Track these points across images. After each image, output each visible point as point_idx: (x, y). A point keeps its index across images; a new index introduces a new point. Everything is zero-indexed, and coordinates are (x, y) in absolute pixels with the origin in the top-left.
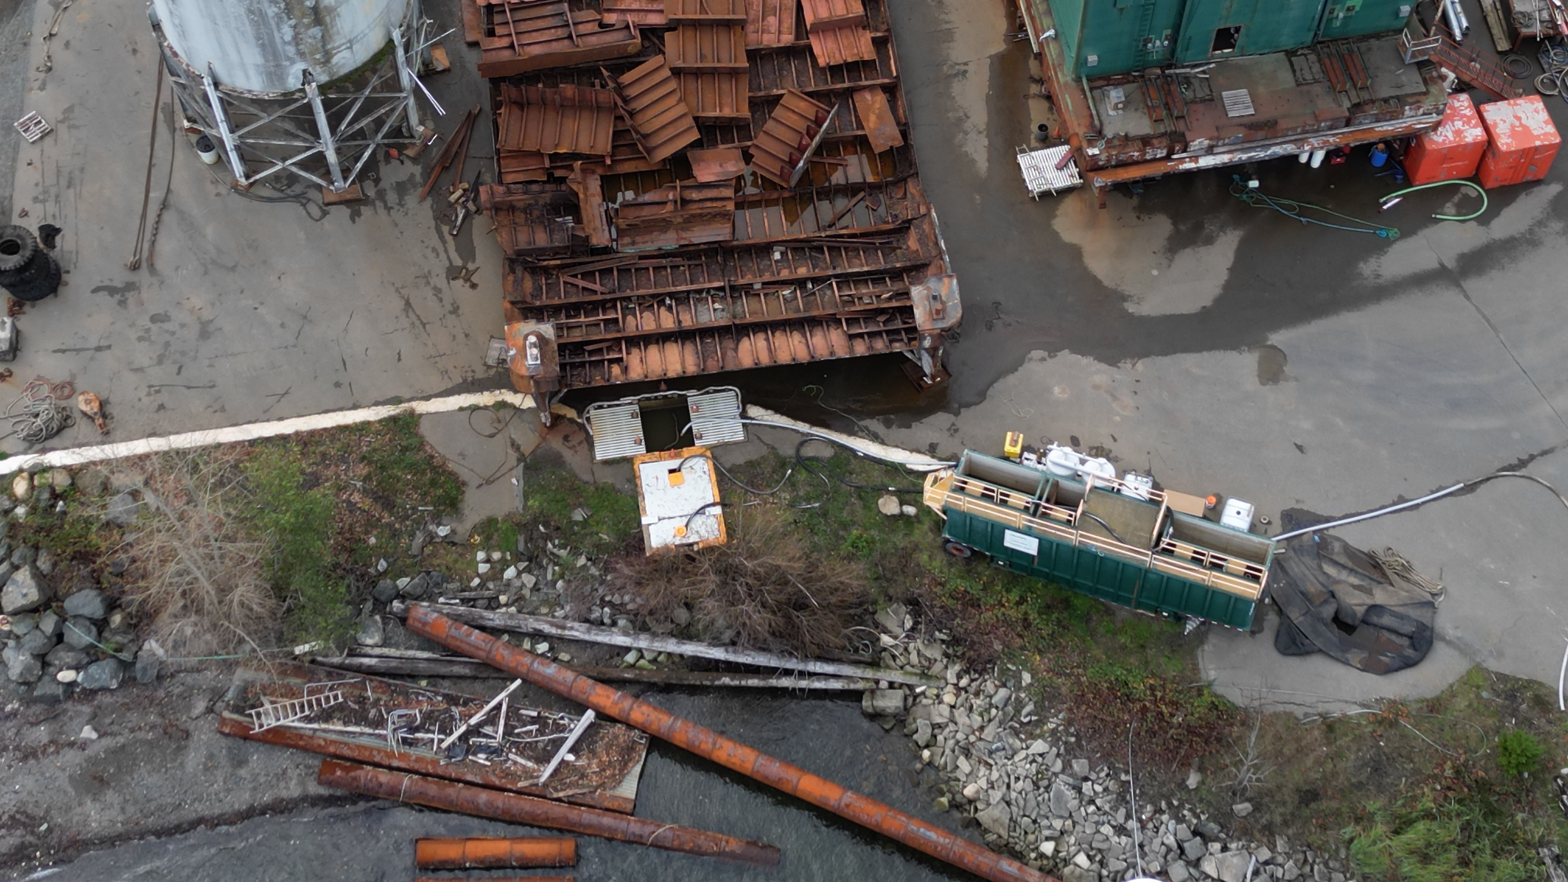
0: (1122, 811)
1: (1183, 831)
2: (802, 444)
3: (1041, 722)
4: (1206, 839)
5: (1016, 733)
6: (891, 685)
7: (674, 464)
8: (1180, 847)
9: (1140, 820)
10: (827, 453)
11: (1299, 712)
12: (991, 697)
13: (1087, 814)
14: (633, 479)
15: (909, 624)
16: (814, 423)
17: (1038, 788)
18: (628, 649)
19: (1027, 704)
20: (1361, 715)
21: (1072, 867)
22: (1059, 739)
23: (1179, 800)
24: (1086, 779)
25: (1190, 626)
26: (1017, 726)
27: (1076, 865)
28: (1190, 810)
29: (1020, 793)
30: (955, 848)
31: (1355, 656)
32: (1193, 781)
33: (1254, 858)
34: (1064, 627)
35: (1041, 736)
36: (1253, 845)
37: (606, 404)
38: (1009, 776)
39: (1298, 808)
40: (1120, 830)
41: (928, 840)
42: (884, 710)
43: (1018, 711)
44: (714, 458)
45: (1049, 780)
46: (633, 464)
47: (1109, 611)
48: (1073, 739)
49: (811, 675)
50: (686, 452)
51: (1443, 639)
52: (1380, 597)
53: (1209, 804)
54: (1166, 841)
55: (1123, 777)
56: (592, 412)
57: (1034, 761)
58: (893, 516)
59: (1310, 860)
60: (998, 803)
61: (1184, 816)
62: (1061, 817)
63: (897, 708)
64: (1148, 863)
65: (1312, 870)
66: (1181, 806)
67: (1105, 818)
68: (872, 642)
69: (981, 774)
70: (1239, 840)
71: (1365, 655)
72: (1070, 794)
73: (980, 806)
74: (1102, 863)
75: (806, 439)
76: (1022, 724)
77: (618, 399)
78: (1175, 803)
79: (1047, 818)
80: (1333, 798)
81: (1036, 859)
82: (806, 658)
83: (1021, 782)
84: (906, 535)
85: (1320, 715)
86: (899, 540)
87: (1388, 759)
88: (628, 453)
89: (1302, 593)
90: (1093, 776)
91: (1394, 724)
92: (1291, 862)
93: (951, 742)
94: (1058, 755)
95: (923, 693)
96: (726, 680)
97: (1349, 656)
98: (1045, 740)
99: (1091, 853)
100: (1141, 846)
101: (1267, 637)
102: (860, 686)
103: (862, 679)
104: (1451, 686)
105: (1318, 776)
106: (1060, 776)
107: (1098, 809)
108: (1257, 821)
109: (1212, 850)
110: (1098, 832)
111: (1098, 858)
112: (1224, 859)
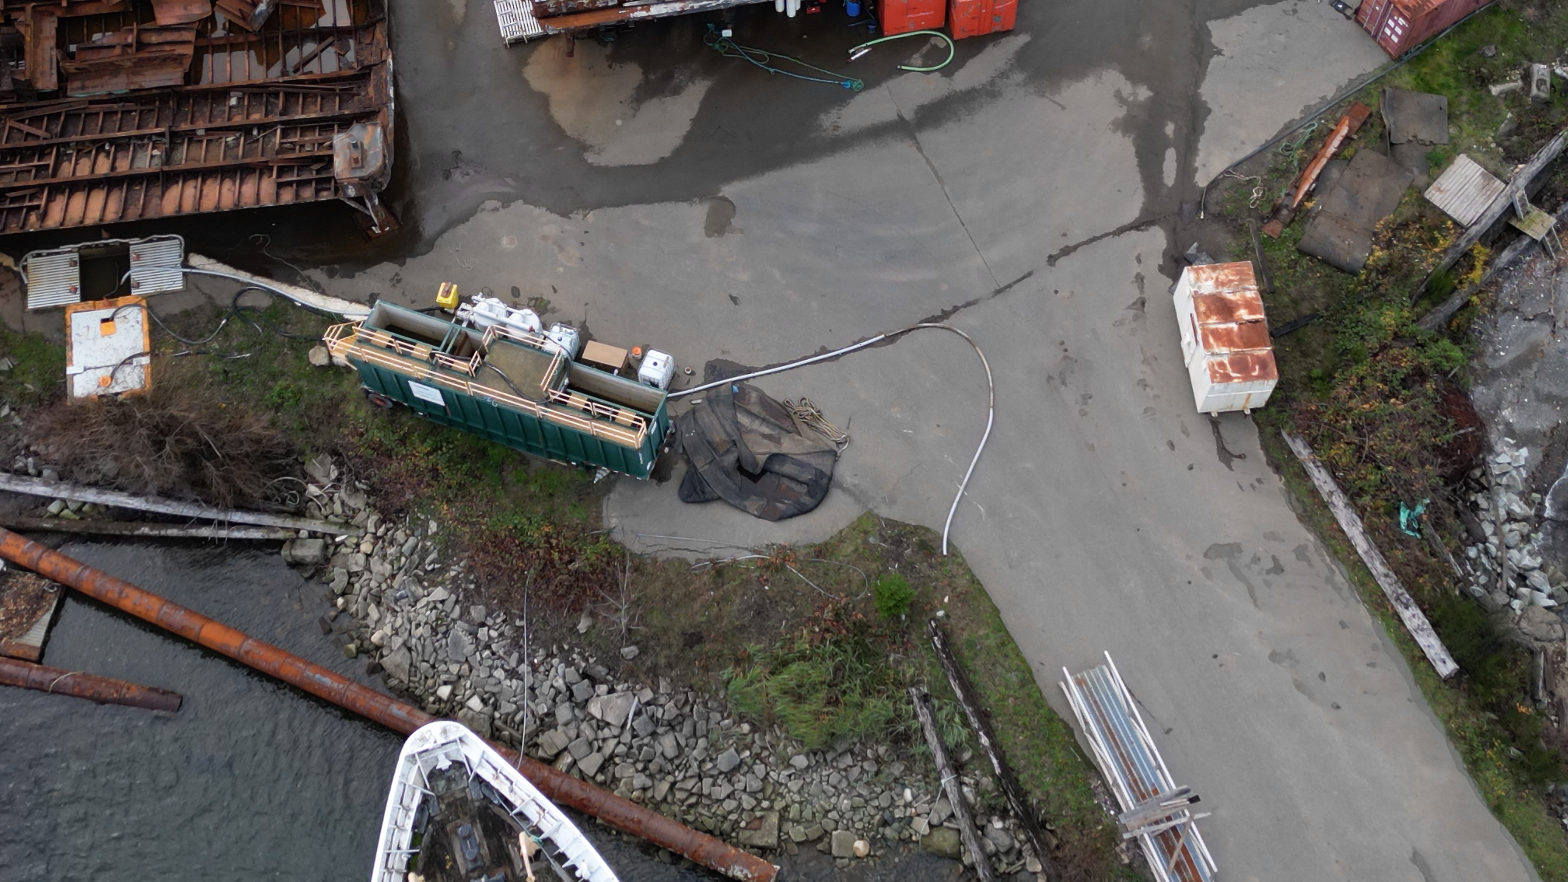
0: (515, 655)
1: (572, 674)
2: (240, 294)
3: (443, 570)
4: (594, 682)
5: (420, 581)
6: (313, 535)
7: (107, 313)
8: (569, 688)
9: (532, 664)
10: (265, 302)
11: (691, 557)
12: (402, 545)
13: (482, 658)
14: (63, 328)
15: (334, 474)
16: (256, 272)
17: (437, 634)
18: (52, 500)
19: (431, 553)
20: (750, 560)
21: (465, 710)
22: (459, 586)
23: (569, 644)
24: (483, 625)
25: (601, 475)
26: (422, 573)
27: (469, 708)
28: (579, 654)
29: (419, 639)
30: (348, 693)
31: (754, 504)
32: (583, 626)
33: (636, 699)
34: (476, 477)
35: (442, 584)
36: (638, 687)
37: (44, 252)
38: (410, 622)
39: (683, 650)
40: (512, 674)
41: (323, 686)
42: (303, 559)
43: (422, 559)
44: (149, 307)
45: (448, 626)
46: (65, 313)
47: (524, 461)
48: (472, 586)
49: (232, 524)
50: (121, 301)
51: (840, 486)
52: (788, 446)
53: (598, 647)
54: (555, 684)
55: (518, 623)
56: (30, 260)
57: (435, 608)
58: (322, 366)
59: (691, 700)
60: (399, 649)
61: (574, 660)
62: (458, 662)
63: (314, 557)
64: (537, 705)
65: (692, 710)
66: (571, 650)
67: (498, 663)
68: (299, 492)
69: (387, 621)
70: (626, 681)
71: (763, 502)
72: (467, 639)
73: (385, 653)
74: (496, 707)
75: (244, 289)
76: (426, 572)
77: (57, 247)
78: (566, 647)
79: (446, 663)
80: (715, 641)
81: (434, 703)
82: (226, 509)
83: (421, 629)
84: (335, 386)
85: (711, 560)
86: (328, 391)
87: (771, 603)
88: (61, 302)
89: (709, 442)
90: (490, 622)
91: (780, 569)
92: (672, 703)
93: (365, 590)
94: (457, 602)
95: (342, 543)
96: (145, 530)
97: (747, 503)
98: (445, 588)
99: (486, 696)
100: (532, 689)
101: (672, 485)
102: (280, 535)
103: (283, 528)
104: (841, 532)
105: (704, 619)
106: (459, 622)
107: (493, 653)
108: (643, 663)
109: (599, 692)
110: (491, 676)
111: (491, 701)
112: (609, 701)
